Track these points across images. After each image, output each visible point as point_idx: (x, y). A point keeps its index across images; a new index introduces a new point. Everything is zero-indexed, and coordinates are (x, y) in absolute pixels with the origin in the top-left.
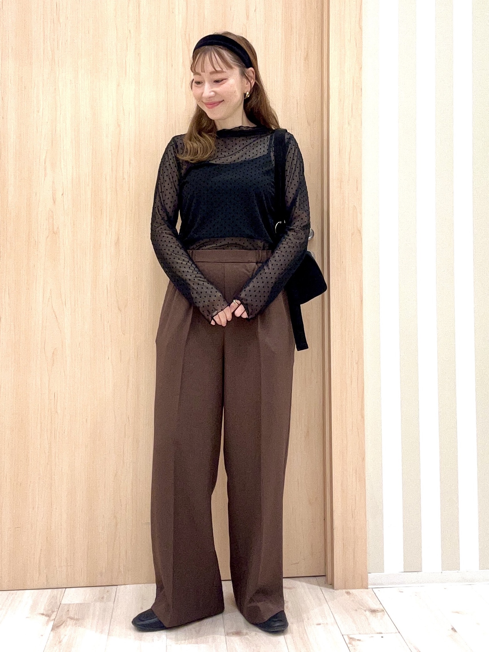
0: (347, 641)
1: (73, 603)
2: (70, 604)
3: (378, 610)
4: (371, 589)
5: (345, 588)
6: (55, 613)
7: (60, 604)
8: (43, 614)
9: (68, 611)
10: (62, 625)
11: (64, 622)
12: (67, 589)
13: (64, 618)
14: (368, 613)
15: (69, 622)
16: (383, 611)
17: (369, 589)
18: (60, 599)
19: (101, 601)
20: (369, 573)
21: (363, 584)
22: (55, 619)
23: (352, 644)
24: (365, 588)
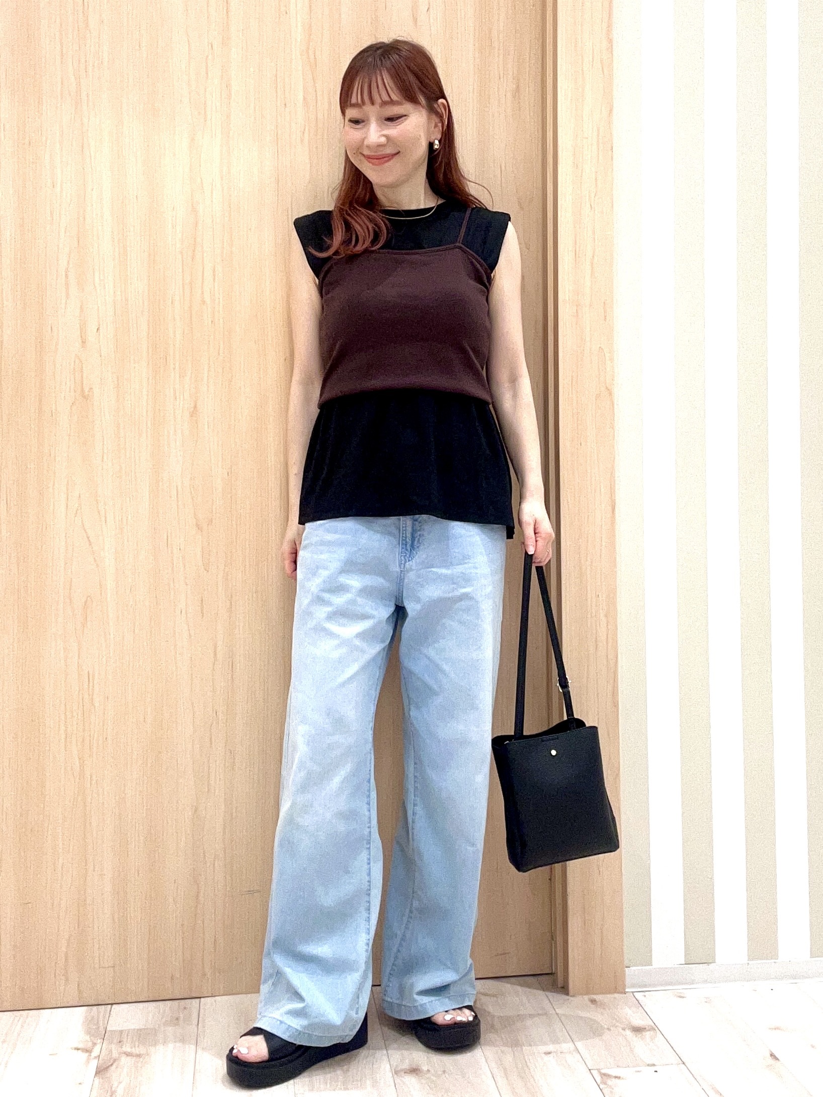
0: (598, 1078)
1: (127, 1028)
2: (121, 1032)
3: (645, 1028)
4: (631, 993)
5: (587, 993)
6: (98, 1046)
7: (106, 1031)
8: (78, 1049)
9: (120, 1042)
10: (111, 1065)
11: (115, 1061)
12: (115, 1006)
13: (115, 1055)
14: (629, 1033)
15: (124, 1060)
16: (652, 1029)
17: (627, 994)
18: (104, 1024)
19: (176, 1025)
20: (627, 967)
21: (617, 986)
22: (99, 1056)
23: (605, 1084)
24: (621, 993)
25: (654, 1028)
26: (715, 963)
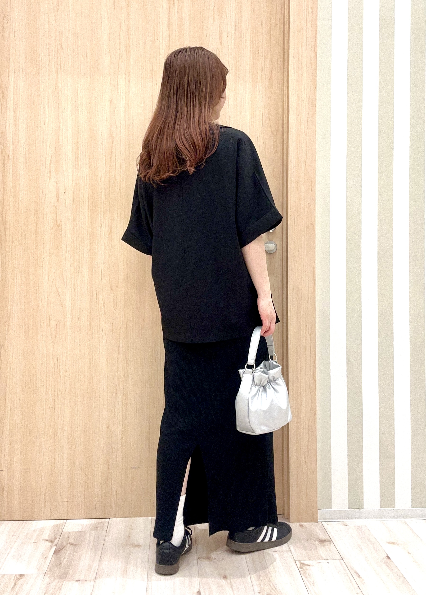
0: (299, 565)
1: (72, 531)
2: (70, 532)
3: (326, 541)
4: (321, 522)
5: (299, 522)
6: (57, 539)
7: (62, 532)
8: (47, 540)
9: (68, 537)
10: (62, 549)
11: (64, 547)
12: (68, 520)
13: (65, 544)
14: (317, 542)
15: (69, 547)
16: (329, 541)
17: (319, 523)
18: (62, 528)
19: (96, 530)
20: (318, 509)
21: (314, 519)
22: (57, 544)
23: (302, 568)
24: (316, 522)
25: (330, 541)
26: (363, 509)
